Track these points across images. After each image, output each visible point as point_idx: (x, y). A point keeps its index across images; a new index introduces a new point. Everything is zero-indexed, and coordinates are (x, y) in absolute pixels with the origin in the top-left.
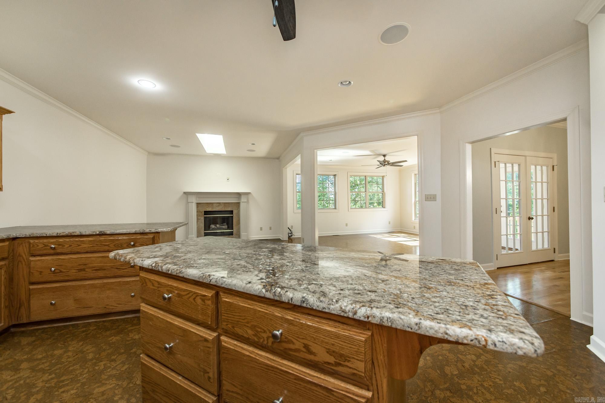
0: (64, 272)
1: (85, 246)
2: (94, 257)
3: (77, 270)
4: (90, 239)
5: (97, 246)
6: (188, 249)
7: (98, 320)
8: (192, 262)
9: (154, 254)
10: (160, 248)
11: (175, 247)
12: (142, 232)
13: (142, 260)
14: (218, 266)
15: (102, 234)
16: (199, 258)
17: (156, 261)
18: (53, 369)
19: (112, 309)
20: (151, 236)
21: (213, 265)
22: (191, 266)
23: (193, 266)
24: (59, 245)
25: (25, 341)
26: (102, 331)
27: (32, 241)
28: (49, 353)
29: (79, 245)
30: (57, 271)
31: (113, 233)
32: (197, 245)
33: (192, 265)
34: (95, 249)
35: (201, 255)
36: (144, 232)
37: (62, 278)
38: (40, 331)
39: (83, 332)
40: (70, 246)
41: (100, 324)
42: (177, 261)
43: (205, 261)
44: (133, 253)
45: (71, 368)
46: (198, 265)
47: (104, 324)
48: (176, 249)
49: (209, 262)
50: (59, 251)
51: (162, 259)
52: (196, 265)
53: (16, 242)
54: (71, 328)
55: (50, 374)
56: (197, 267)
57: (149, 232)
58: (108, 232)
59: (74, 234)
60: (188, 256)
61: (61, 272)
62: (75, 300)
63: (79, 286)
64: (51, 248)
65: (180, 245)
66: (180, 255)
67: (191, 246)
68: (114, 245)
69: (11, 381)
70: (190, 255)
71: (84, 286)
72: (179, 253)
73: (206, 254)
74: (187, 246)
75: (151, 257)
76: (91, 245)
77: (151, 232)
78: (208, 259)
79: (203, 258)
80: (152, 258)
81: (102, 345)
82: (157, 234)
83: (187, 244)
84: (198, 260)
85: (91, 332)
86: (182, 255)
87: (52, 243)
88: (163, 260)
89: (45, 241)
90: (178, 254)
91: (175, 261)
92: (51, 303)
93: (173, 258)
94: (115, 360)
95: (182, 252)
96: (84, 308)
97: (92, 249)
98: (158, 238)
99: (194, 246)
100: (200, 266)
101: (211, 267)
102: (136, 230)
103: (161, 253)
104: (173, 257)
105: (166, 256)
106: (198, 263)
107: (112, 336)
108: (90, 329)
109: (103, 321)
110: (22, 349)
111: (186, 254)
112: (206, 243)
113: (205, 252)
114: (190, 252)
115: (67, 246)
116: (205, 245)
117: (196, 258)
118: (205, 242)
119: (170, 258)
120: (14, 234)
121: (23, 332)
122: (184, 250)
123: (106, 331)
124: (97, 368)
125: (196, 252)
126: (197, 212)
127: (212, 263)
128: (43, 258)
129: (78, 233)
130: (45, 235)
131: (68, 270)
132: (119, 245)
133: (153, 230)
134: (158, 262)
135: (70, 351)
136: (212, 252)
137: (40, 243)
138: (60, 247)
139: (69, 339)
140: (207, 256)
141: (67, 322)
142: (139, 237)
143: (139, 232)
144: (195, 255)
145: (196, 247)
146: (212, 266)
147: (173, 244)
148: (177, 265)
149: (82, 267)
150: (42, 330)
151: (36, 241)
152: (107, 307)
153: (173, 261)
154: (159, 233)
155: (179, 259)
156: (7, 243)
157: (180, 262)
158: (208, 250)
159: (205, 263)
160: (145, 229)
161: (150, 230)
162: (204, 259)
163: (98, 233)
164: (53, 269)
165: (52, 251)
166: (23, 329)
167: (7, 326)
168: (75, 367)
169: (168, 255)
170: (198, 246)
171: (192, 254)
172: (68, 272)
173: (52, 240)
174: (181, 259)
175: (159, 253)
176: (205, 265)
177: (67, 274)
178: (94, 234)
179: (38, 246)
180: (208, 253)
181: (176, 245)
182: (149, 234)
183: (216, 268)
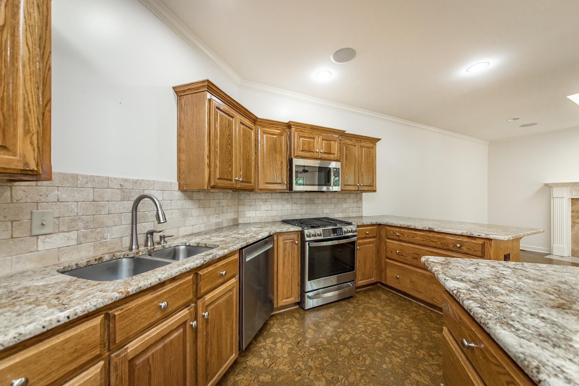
0: (404, 256)
1: (418, 238)
2: (424, 250)
3: (413, 257)
4: (422, 233)
5: (427, 241)
6: (520, 283)
7: (427, 307)
8: (513, 315)
9: (464, 274)
10: (476, 266)
11: (498, 272)
12: (469, 235)
13: (445, 279)
14: (571, 356)
15: (431, 231)
16: (533, 312)
17: (460, 287)
18: (392, 330)
19: (438, 303)
20: (481, 242)
21: (560, 347)
22: (508, 324)
23: (512, 325)
24: (402, 234)
25: (384, 296)
26: (428, 320)
27: (387, 228)
28: (393, 315)
29: (414, 237)
30: (400, 254)
31: (440, 231)
32: (542, 281)
33: (511, 322)
34: (425, 243)
35: (541, 307)
36: (471, 235)
37: (402, 260)
38: (391, 294)
39: (415, 311)
40: (408, 236)
41: (428, 311)
42: (488, 302)
43: (543, 324)
44: (442, 264)
45: (401, 338)
46: (522, 328)
47: (431, 314)
48: (498, 275)
49: (553, 334)
50: (401, 238)
51: (469, 287)
52: (517, 325)
53: (381, 227)
54: (408, 303)
55: (389, 333)
56: (518, 330)
57: (478, 236)
58: (436, 230)
59: (411, 227)
60: (512, 298)
61: (402, 255)
62: (411, 281)
63: (414, 271)
64: (397, 235)
65: (510, 270)
66: (499, 290)
67: (529, 278)
68: (441, 243)
69: (372, 321)
70: (517, 298)
71: (417, 272)
72: (499, 286)
73: (553, 307)
74: (520, 277)
75: (457, 278)
76: (422, 239)
77: (480, 237)
78: (553, 323)
79: (542, 315)
80: (457, 280)
81: (425, 333)
82: (488, 241)
83: (523, 273)
84: (529, 316)
85: (420, 315)
86: (503, 292)
87: (398, 232)
88: (469, 290)
89: (394, 229)
90: (497, 288)
91: (485, 299)
92: (397, 277)
93: (486, 293)
94: (433, 357)
95: (505, 285)
96: (417, 291)
97: (423, 243)
98: (489, 246)
99: (534, 279)
100: (525, 332)
101: (551, 349)
102: (463, 231)
103: (473, 277)
104: (486, 289)
105: (477, 285)
106: (525, 322)
107: (435, 330)
108: (419, 312)
109: (431, 310)
110: (381, 302)
111: (510, 291)
112: (565, 283)
113: (552, 303)
114: (520, 290)
115: (406, 236)
116: (559, 285)
117: (525, 309)
118: (563, 280)
119: (481, 290)
120: (379, 221)
121: (383, 289)
122: (512, 282)
123: (431, 321)
124: (418, 353)
125: (533, 294)
126: (572, 212)
127: (558, 338)
128: (393, 241)
129: (413, 227)
130: (394, 225)
131: (406, 255)
132: (446, 244)
133: (483, 236)
134: (460, 291)
135: (404, 322)
136: (570, 308)
137: (391, 230)
138: (402, 235)
139: (405, 312)
140: (554, 315)
141: (406, 296)
142: (465, 240)
143: (466, 235)
144: (528, 300)
145: (537, 283)
146: (554, 346)
147: (499, 265)
148: (484, 309)
149: (415, 256)
150: (392, 294)
151: (389, 228)
152: (434, 299)
153: (482, 297)
154: (491, 240)
155: (493, 298)
156: (376, 227)
157: (491, 305)
158: (562, 301)
159: (542, 331)
160: (473, 233)
161: (479, 234)
162: (543, 318)
163: (427, 229)
164: (398, 251)
165: (397, 238)
166: (383, 287)
167: (375, 281)
168: (404, 339)
169: (480, 283)
170: (543, 283)
171: (522, 297)
172: (407, 256)
173: (398, 230)
174: (497, 299)
175: (470, 276)
176: (540, 335)
177: (405, 258)
178: (425, 229)
179: (390, 232)
180: (560, 307)
181: (502, 268)
182: (478, 239)
183: (564, 358)
